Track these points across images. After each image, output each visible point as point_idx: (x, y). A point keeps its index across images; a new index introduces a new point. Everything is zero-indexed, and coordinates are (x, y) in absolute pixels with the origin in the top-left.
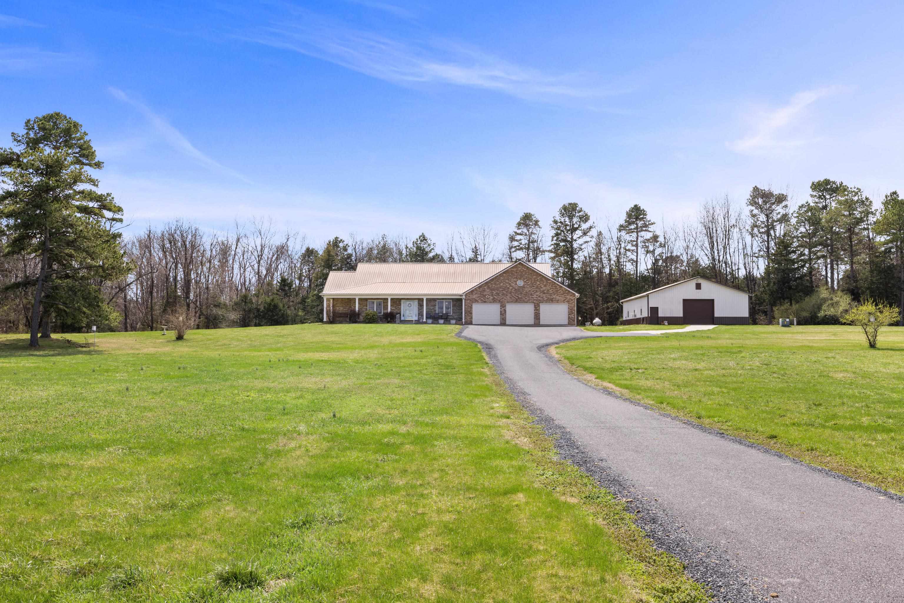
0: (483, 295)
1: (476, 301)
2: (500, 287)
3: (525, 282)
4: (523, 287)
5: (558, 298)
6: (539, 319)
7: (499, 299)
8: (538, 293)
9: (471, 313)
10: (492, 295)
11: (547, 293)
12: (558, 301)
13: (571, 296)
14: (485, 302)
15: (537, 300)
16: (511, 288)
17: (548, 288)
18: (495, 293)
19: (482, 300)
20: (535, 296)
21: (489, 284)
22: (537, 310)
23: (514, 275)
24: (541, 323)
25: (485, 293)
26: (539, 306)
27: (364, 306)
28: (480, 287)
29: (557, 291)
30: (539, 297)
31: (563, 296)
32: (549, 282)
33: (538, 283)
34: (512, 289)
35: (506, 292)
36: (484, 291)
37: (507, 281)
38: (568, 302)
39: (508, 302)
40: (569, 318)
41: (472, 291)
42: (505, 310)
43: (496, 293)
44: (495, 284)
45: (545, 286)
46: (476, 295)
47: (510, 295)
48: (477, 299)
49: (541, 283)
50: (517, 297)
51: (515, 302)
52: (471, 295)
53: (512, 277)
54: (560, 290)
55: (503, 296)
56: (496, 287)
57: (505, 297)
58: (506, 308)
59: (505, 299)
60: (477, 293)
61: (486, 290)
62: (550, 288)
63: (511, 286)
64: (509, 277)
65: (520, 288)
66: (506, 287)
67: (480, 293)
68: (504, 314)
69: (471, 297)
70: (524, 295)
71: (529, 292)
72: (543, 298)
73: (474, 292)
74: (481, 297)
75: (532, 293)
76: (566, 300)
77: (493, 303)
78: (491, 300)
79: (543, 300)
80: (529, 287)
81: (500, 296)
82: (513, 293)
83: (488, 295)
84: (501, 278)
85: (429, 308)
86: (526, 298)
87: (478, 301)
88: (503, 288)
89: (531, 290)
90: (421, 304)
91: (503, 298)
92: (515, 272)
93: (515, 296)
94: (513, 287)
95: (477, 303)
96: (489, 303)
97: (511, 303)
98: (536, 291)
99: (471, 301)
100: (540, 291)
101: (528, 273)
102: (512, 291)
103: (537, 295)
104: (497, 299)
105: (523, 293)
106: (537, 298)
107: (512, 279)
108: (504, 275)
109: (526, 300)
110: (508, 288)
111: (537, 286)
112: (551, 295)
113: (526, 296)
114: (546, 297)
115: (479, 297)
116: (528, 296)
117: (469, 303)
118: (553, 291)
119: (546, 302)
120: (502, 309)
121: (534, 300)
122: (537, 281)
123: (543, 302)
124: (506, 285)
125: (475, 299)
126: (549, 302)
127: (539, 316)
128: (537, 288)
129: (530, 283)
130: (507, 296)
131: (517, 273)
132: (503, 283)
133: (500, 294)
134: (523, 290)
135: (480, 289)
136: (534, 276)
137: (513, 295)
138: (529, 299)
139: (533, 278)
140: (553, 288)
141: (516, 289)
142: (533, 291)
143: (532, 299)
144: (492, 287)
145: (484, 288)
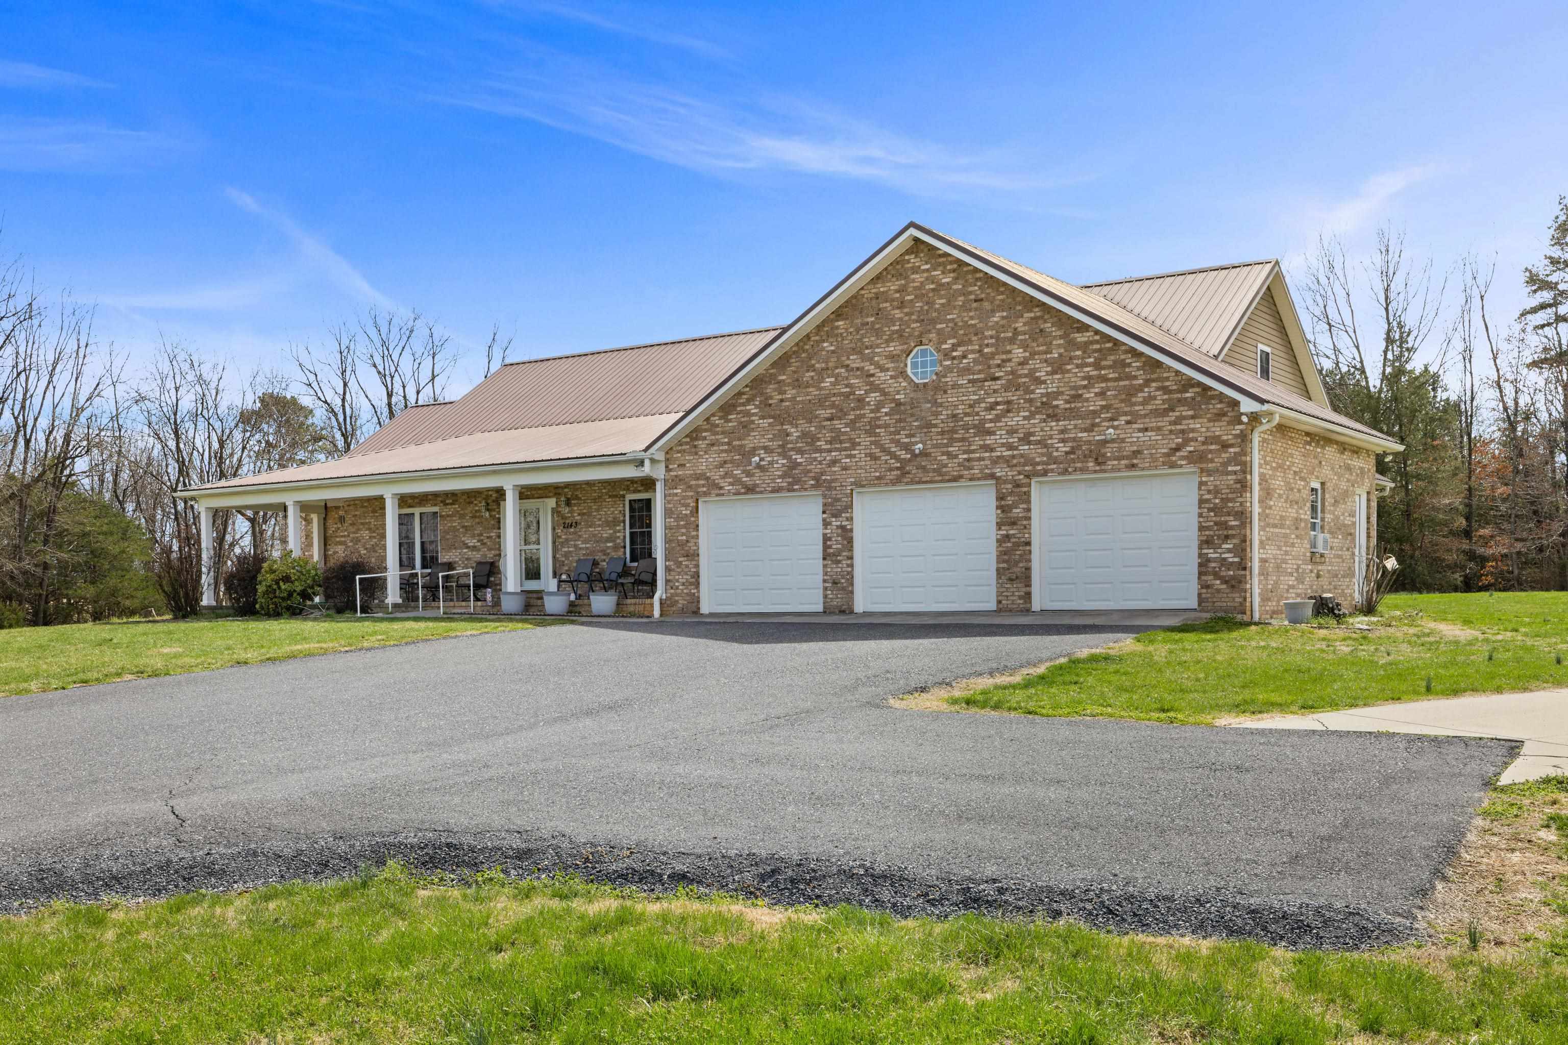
0: (741, 450)
1: (714, 487)
2: (821, 402)
3: (947, 355)
4: (939, 387)
5: (1135, 437)
6: (1026, 578)
7: (815, 468)
8: (1015, 420)
9: (694, 556)
10: (784, 455)
11: (1071, 413)
12: (1134, 461)
13: (1221, 415)
14: (751, 490)
15: (1007, 461)
16: (874, 397)
17: (1075, 375)
18: (795, 433)
19: (737, 481)
20: (1000, 437)
21: (770, 389)
22: (1013, 523)
23: (893, 321)
24: (1036, 605)
25: (749, 443)
26: (1026, 498)
28: (727, 408)
29: (1131, 392)
30: (1026, 439)
31: (1164, 422)
32: (1081, 338)
33: (1018, 353)
34: (879, 406)
35: (853, 423)
36: (746, 427)
37: (854, 361)
38: (1197, 458)
39: (859, 484)
40: (1204, 565)
41: (694, 435)
42: (847, 535)
43: (804, 435)
44: (797, 384)
45: (1058, 367)
46: (713, 457)
47: (865, 440)
48: (716, 475)
49: (1033, 354)
50: (907, 447)
51: (897, 481)
52: (690, 453)
53: (878, 333)
54: (1147, 382)
55: (837, 450)
56: (802, 402)
57: (847, 456)
58: (850, 519)
59: (845, 469)
60: (713, 445)
61: (753, 422)
62: (1088, 378)
63: (874, 388)
64: (863, 337)
65: (920, 395)
66: (847, 396)
67: (729, 444)
68: (838, 553)
69: (689, 461)
70: (942, 433)
71: (966, 414)
72: (1046, 446)
73: (705, 438)
74: (732, 461)
75: (983, 421)
76: (1177, 449)
77: (789, 490)
78: (780, 477)
79: (1049, 455)
80: (970, 381)
81: (821, 451)
82: (886, 426)
83: (765, 448)
84: (823, 349)
85: (595, 536)
86: (950, 455)
87: (721, 488)
88: (833, 406)
89: (978, 402)
90: (566, 518)
91: (834, 462)
92: (893, 300)
93: (897, 443)
94: (884, 393)
95: (718, 495)
96: (772, 492)
97: (875, 485)
98: (1009, 402)
99: (690, 487)
100: (1031, 401)
101: (960, 301)
102: (878, 418)
103: (1012, 432)
104: (810, 471)
105: (935, 426)
106: (1010, 447)
107: (878, 346)
108: (838, 328)
109: (952, 467)
110: (861, 400)
111: (1012, 372)
112: (1094, 425)
113: (952, 441)
114: (1063, 441)
115: (725, 462)
116: (963, 440)
117: (684, 498)
118: (1102, 394)
119: (1065, 472)
120: (830, 524)
121: (995, 461)
122: (1012, 341)
123: (1045, 473)
124: (847, 386)
125: (708, 478)
126: (1083, 470)
127: (1027, 557)
128: (1010, 386)
129: (975, 361)
130: (854, 445)
131: (902, 305)
132: (837, 376)
133: (819, 439)
134: (935, 403)
135: (730, 421)
136: (993, 311)
137: (885, 440)
138: (968, 460)
139: (992, 328)
140: (1105, 379)
141: (899, 404)
142: (992, 407)
143: (983, 459)
144: (782, 401)
145: (748, 414)
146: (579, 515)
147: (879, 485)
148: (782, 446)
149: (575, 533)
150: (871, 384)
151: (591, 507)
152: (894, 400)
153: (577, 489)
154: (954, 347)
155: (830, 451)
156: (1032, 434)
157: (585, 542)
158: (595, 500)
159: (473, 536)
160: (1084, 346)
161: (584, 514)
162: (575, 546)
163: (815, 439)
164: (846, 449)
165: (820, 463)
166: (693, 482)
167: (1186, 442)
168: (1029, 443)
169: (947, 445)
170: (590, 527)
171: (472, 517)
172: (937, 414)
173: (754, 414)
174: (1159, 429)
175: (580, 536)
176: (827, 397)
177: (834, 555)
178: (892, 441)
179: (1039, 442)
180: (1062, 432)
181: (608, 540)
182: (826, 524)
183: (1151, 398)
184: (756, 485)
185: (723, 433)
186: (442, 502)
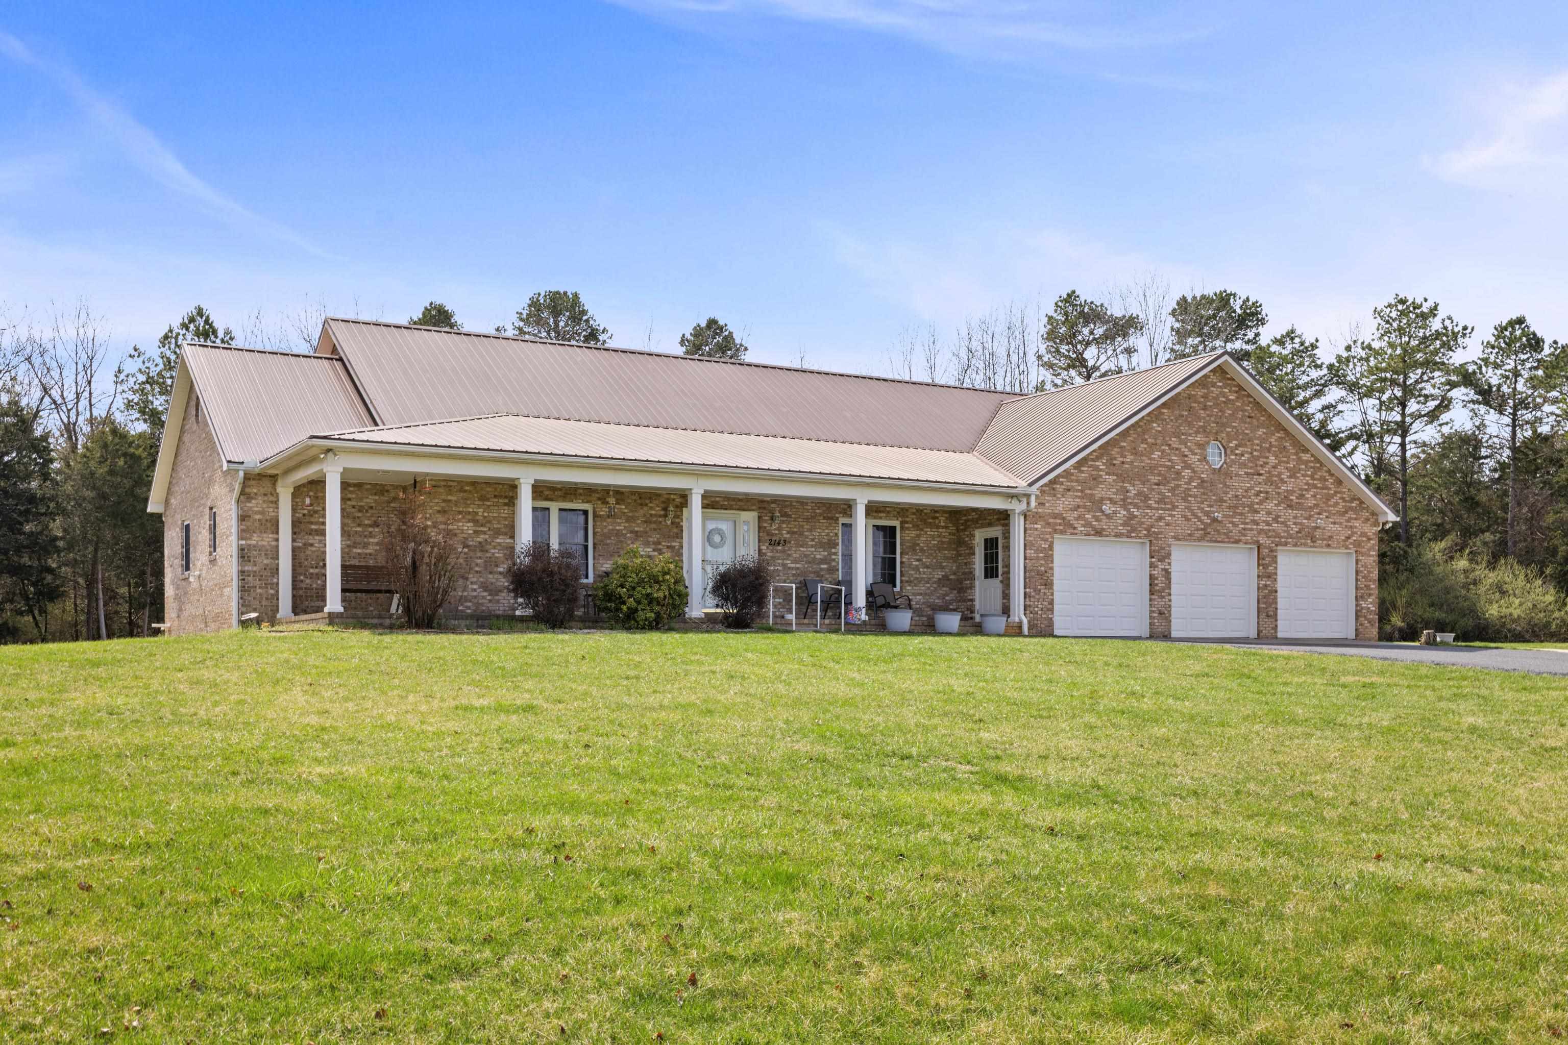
0: (1093, 498)
1: (1068, 527)
2: (1152, 469)
3: (1232, 451)
4: (1226, 473)
5: (1328, 527)
6: (1276, 615)
7: (1148, 522)
8: (1270, 505)
9: (1049, 584)
10: (1124, 506)
11: (1299, 506)
12: (1329, 543)
13: (1367, 520)
14: (1098, 533)
15: (1266, 534)
16: (1187, 473)
17: (1301, 481)
18: (1133, 491)
19: (1088, 524)
20: (1261, 516)
21: (1115, 451)
22: (1267, 576)
23: (1199, 418)
24: (1280, 635)
25: (1099, 493)
26: (1274, 560)
27: (497, 532)
29: (1328, 498)
30: (1276, 520)
31: (1342, 520)
32: (1304, 457)
33: (1272, 459)
34: (1191, 480)
35: (1173, 490)
36: (1097, 480)
37: (1175, 443)
38: (1356, 539)
39: (1176, 538)
40: (1357, 610)
42: (1166, 575)
43: (1139, 494)
44: (1135, 451)
45: (1293, 474)
46: (1069, 501)
47: (1182, 505)
48: (1071, 516)
49: (1280, 462)
50: (1207, 514)
51: (1200, 539)
52: (1049, 495)
53: (1190, 424)
54: (1336, 492)
55: (1162, 509)
56: (1137, 467)
57: (1170, 515)
58: (1169, 564)
59: (1168, 524)
60: (1069, 490)
61: (1101, 476)
62: (1307, 484)
63: (1187, 466)
64: (1181, 425)
65: (1216, 477)
66: (1170, 468)
67: (1082, 491)
68: (1163, 590)
69: (1048, 501)
70: (1229, 507)
71: (1244, 497)
72: (1286, 526)
73: (1062, 483)
74: (1085, 507)
75: (1253, 503)
76: (1348, 538)
77: (1128, 537)
78: (1121, 525)
79: (1287, 532)
80: (1246, 473)
81: (1151, 508)
82: (1195, 496)
83: (1110, 499)
84: (1153, 428)
85: (806, 556)
86: (1235, 525)
87: (1075, 528)
88: (1159, 474)
89: (1251, 488)
90: (773, 535)
91: (1160, 518)
92: (1199, 403)
93: (1202, 510)
94: (1194, 471)
95: (1072, 534)
96: (1114, 536)
97: (1187, 540)
98: (1267, 492)
99: (1049, 524)
100: (1279, 493)
101: (1240, 415)
102: (1190, 490)
103: (1269, 513)
104: (1143, 523)
105: (1225, 501)
106: (1268, 524)
107: (1190, 435)
108: (1163, 414)
109: (1235, 533)
110: (1178, 473)
111: (1269, 472)
112: (1311, 516)
113: (1235, 513)
114: (1295, 524)
115: (1078, 507)
116: (1241, 514)
117: (1043, 533)
118: (1314, 496)
119: (1295, 545)
120: (1157, 566)
121: (1260, 532)
122: (1269, 450)
123: (1286, 544)
124: (1169, 460)
125: (1064, 519)
126: (1305, 545)
127: (1275, 601)
128: (1269, 481)
129: (1249, 459)
130: (1174, 508)
131: (1205, 408)
132: (1163, 451)
133: (1150, 499)
134: (1225, 485)
135: (1083, 472)
136: (1258, 427)
137: (1195, 507)
138: (1244, 529)
139: (1258, 439)
140: (1315, 487)
141: (1203, 481)
142: (1257, 494)
143: (1251, 530)
144: (1123, 463)
145: (1097, 468)
146: (788, 533)
147: (1190, 540)
148: (1124, 500)
149: (783, 551)
150: (1185, 462)
151: (802, 526)
152: (1200, 478)
153: (786, 507)
154: (1237, 447)
155: (1157, 509)
156: (1279, 517)
157: (795, 561)
158: (807, 520)
159: (647, 544)
160: (1306, 463)
161: (794, 533)
162: (784, 565)
163: (1147, 498)
164: (1168, 509)
165: (1151, 517)
166: (1051, 520)
167: (1353, 533)
168: (1277, 522)
169: (1233, 517)
170: (802, 546)
171: (646, 522)
172: (1226, 493)
173: (1101, 470)
174: (1341, 524)
175: (789, 555)
176: (1156, 466)
177: (1159, 591)
178: (1199, 508)
179: (1282, 523)
180: (1295, 517)
181: (822, 561)
182: (1152, 565)
183: (1337, 504)
184: (1103, 530)
185: (1077, 481)
186: (599, 499)
